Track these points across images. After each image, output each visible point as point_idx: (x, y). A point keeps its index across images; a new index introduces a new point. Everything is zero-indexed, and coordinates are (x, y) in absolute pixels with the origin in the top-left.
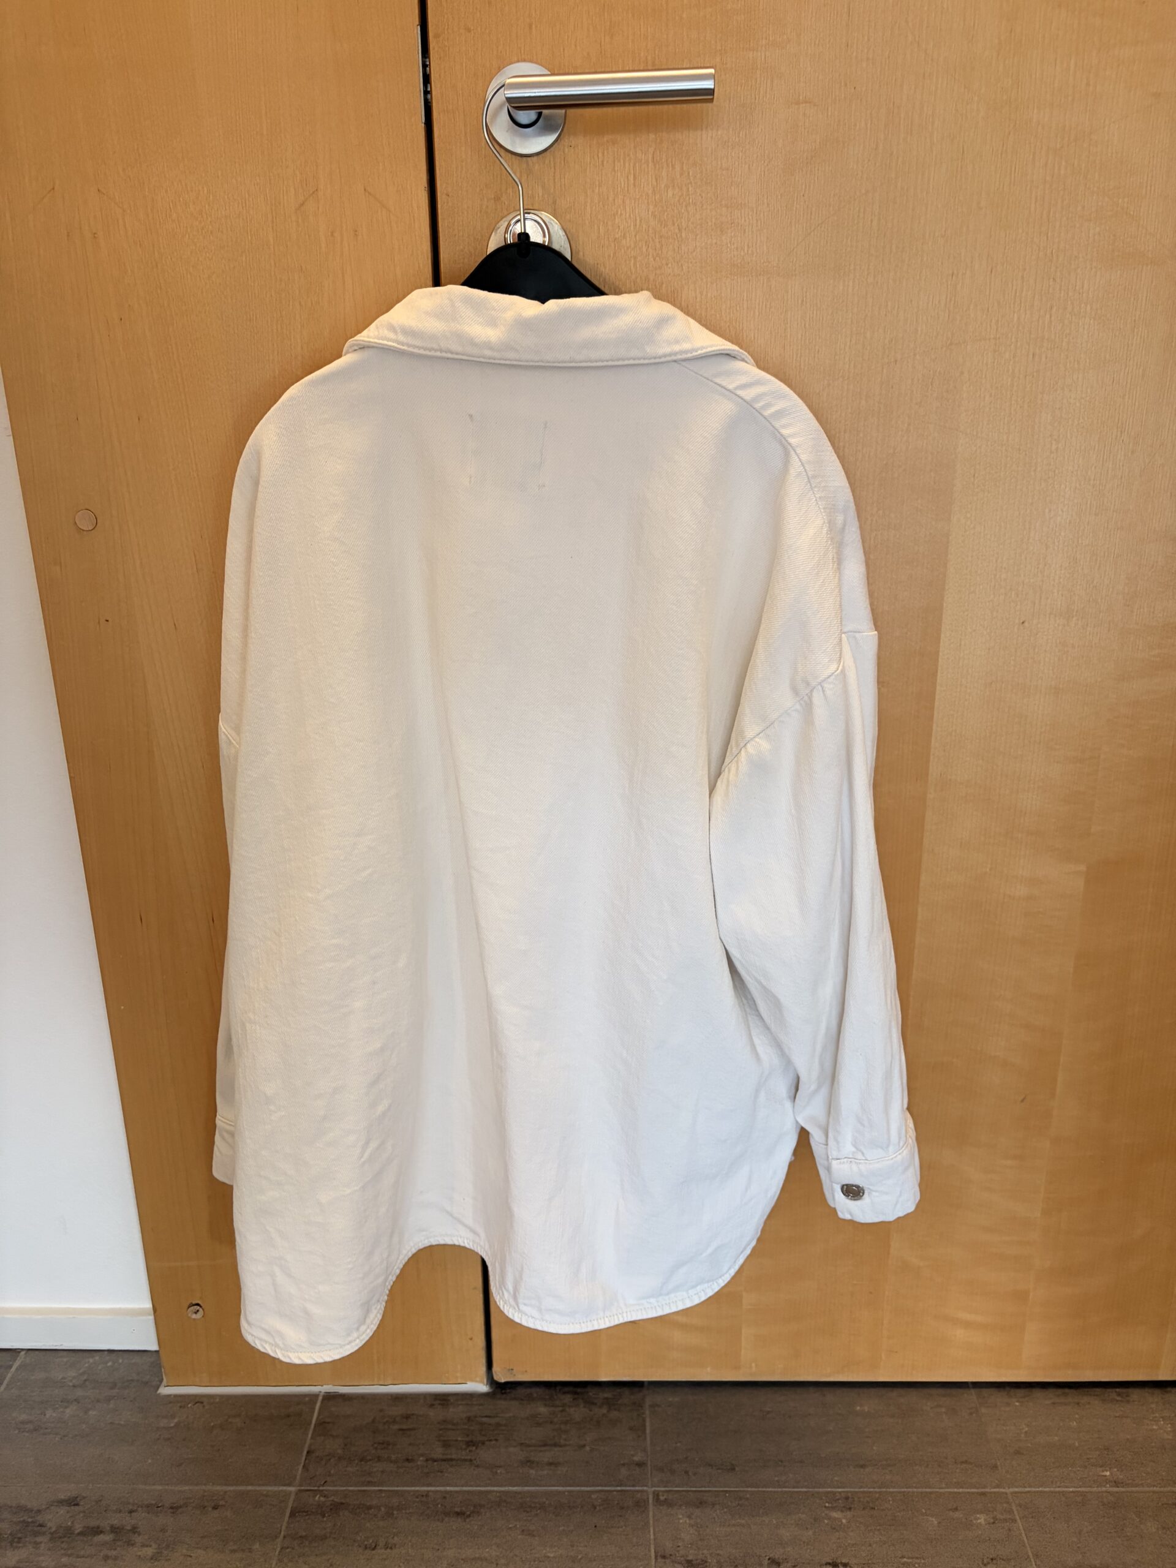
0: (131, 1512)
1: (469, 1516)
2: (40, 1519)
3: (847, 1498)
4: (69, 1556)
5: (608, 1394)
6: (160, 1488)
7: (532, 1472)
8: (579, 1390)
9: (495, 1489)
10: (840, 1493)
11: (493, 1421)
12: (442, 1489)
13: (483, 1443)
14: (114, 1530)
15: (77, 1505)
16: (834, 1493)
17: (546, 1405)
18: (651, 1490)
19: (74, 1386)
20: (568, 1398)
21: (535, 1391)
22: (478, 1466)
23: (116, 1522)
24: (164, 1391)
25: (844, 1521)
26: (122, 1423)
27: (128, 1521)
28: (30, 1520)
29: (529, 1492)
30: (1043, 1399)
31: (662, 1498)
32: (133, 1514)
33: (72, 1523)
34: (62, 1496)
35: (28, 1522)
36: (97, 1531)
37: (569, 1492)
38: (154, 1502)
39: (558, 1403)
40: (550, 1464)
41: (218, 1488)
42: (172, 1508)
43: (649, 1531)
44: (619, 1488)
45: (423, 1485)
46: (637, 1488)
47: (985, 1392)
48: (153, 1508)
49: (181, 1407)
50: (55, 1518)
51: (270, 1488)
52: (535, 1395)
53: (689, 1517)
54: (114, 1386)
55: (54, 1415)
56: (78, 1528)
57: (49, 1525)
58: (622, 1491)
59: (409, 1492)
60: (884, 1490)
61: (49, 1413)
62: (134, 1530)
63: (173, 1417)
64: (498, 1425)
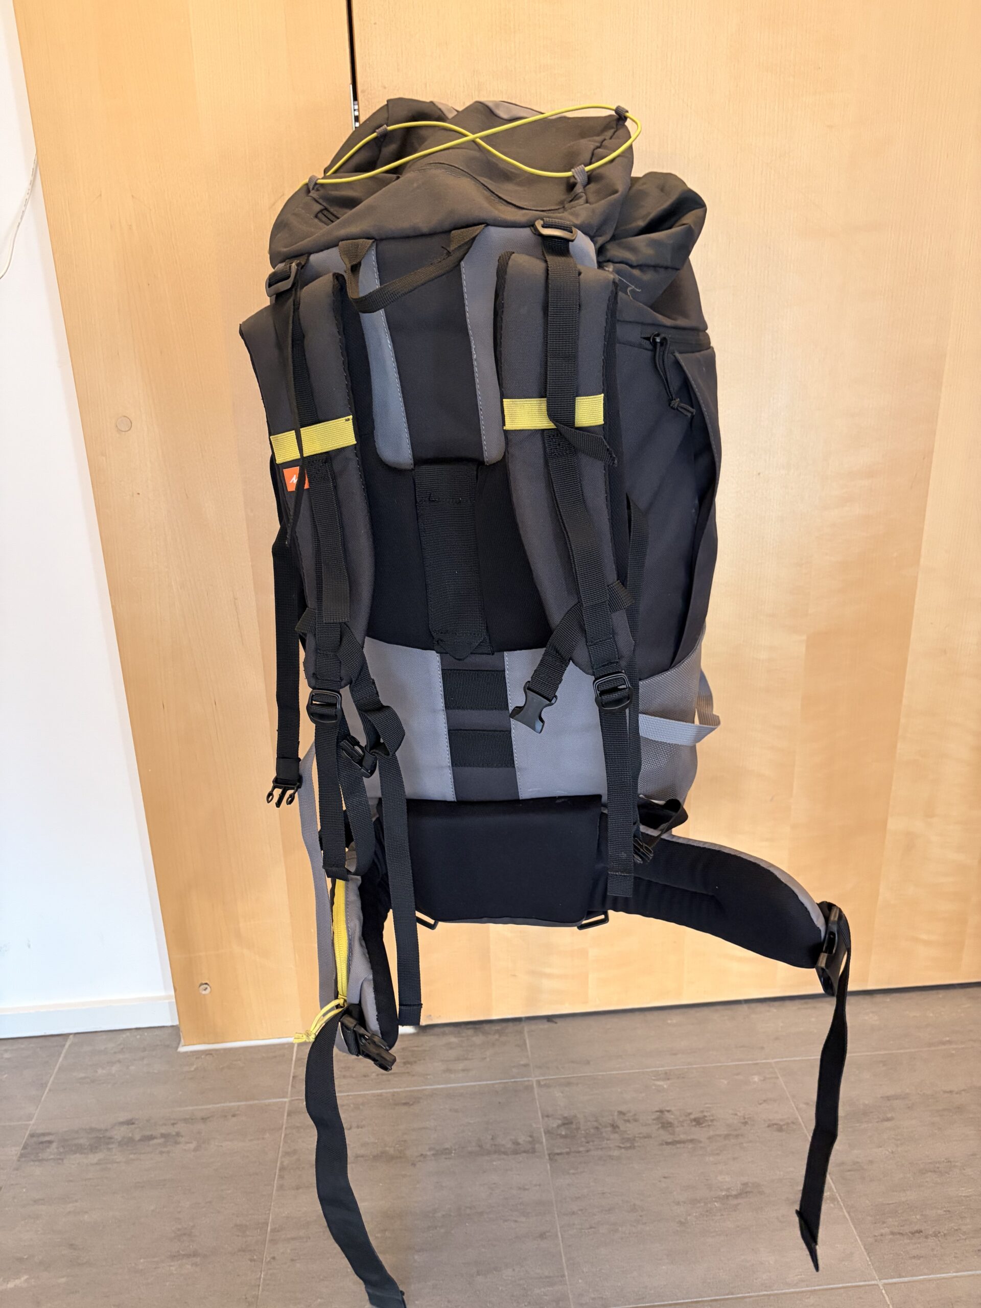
0: (173, 1124)
1: (412, 1105)
2: (108, 1134)
3: (666, 1073)
4: (135, 1154)
5: (497, 1027)
6: (190, 1108)
7: (452, 1076)
8: (477, 1026)
9: (428, 1087)
10: (661, 1071)
11: (420, 1049)
12: (391, 1090)
13: (415, 1062)
14: (163, 1136)
15: (133, 1124)
16: (658, 1071)
17: (455, 1037)
18: (534, 1079)
19: (115, 1053)
20: (470, 1032)
21: (447, 1029)
22: (413, 1075)
23: (163, 1131)
24: (182, 1049)
25: (665, 1086)
26: (156, 1071)
27: (173, 1130)
28: (101, 1136)
29: (451, 1088)
30: (792, 1006)
31: (542, 1083)
32: (175, 1126)
33: (132, 1134)
34: (121, 1120)
35: (101, 1138)
36: (151, 1138)
37: (479, 1085)
38: (188, 1117)
39: (464, 1035)
40: (463, 1070)
41: (233, 1104)
42: (203, 1119)
43: (536, 1103)
44: (513, 1080)
45: (378, 1089)
46: (526, 1079)
47: (753, 1005)
48: (188, 1120)
49: (196, 1058)
50: (119, 1133)
51: (270, 1101)
52: (447, 1032)
53: (562, 1093)
54: (144, 1050)
55: (104, 1071)
56: (137, 1137)
57: (116, 1137)
58: (515, 1082)
59: (368, 1094)
60: (690, 1066)
61: (100, 1071)
62: (178, 1134)
63: (192, 1064)
64: (425, 1051)
